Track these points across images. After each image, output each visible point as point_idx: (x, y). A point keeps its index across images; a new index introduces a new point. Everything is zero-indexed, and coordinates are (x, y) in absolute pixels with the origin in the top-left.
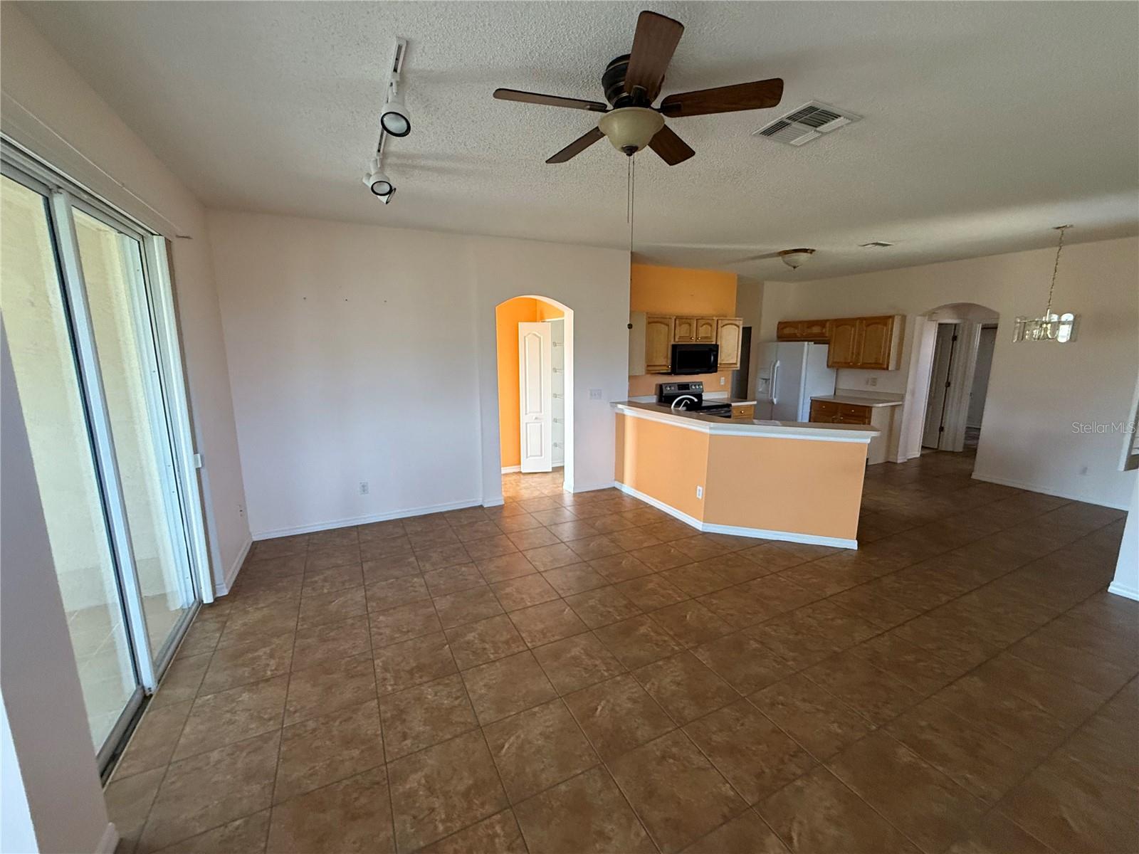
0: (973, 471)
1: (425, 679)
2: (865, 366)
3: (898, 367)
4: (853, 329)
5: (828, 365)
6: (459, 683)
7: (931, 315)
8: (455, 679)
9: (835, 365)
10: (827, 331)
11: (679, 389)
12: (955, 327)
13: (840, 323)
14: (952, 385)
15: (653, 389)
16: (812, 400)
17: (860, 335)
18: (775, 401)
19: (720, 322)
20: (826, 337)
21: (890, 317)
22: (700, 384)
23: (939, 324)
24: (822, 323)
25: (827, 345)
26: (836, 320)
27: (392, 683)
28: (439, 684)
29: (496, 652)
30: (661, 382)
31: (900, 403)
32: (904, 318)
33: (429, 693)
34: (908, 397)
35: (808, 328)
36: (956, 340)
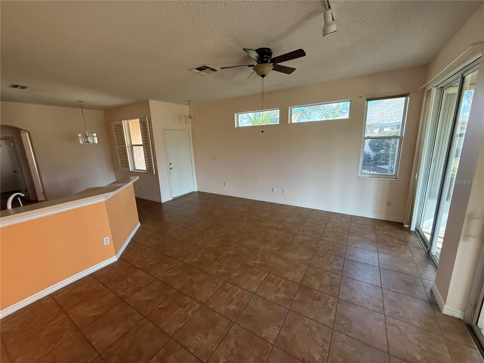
1: (315, 292)
6: (304, 281)
8: (304, 283)
27: (330, 300)
28: (311, 286)
29: (280, 281)
33: (317, 285)
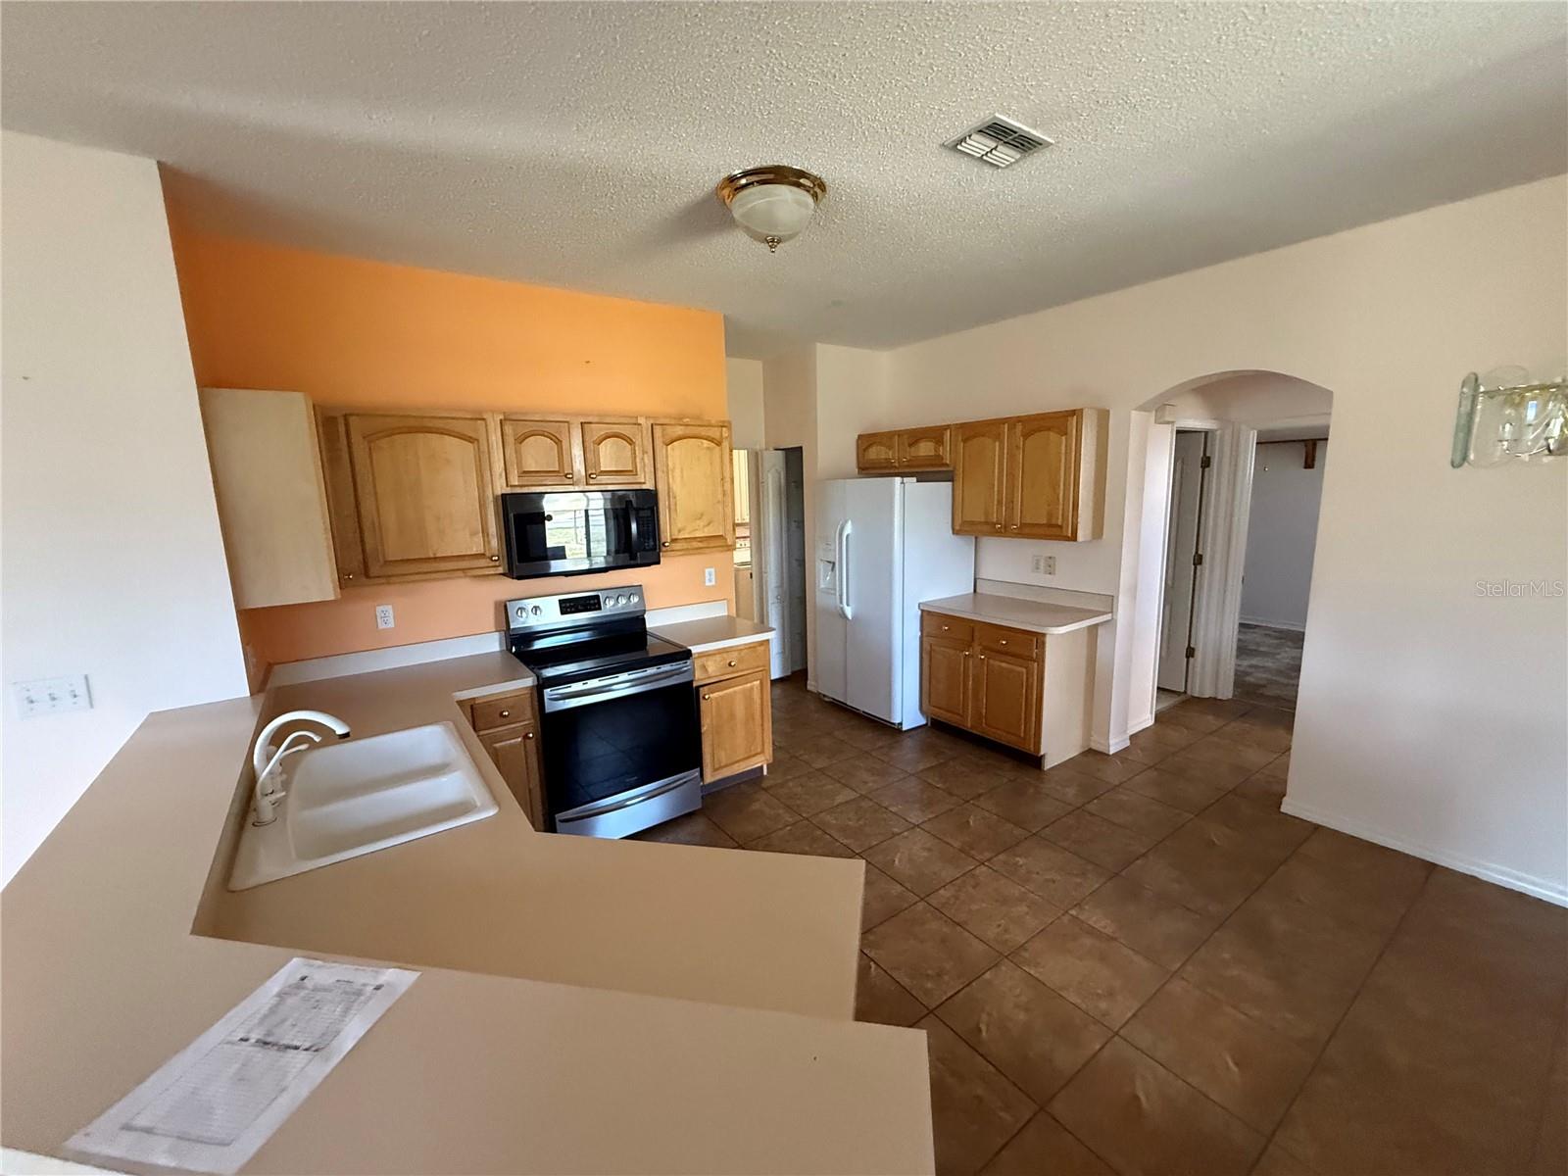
0: (1284, 795)
2: (1029, 531)
3: (1098, 531)
4: (997, 444)
5: (953, 529)
7: (1160, 406)
9: (969, 526)
10: (946, 452)
11: (563, 612)
12: (1206, 438)
13: (970, 431)
14: (1207, 559)
15: (489, 617)
16: (922, 611)
17: (1012, 457)
18: (849, 612)
19: (658, 431)
20: (947, 465)
21: (1073, 413)
22: (637, 590)
23: (1178, 432)
24: (935, 434)
25: (950, 483)
26: (962, 426)
30: (505, 597)
31: (1107, 617)
32: (1103, 417)
34: (1122, 601)
35: (910, 445)
36: (1208, 466)
